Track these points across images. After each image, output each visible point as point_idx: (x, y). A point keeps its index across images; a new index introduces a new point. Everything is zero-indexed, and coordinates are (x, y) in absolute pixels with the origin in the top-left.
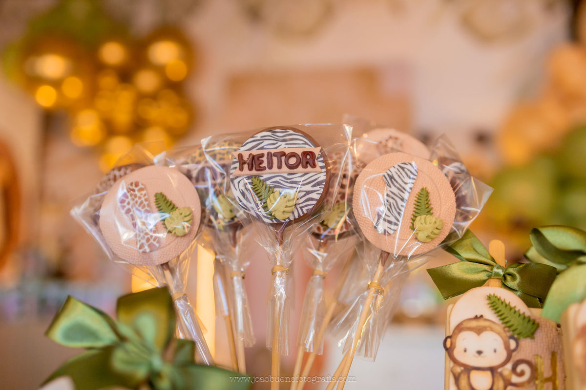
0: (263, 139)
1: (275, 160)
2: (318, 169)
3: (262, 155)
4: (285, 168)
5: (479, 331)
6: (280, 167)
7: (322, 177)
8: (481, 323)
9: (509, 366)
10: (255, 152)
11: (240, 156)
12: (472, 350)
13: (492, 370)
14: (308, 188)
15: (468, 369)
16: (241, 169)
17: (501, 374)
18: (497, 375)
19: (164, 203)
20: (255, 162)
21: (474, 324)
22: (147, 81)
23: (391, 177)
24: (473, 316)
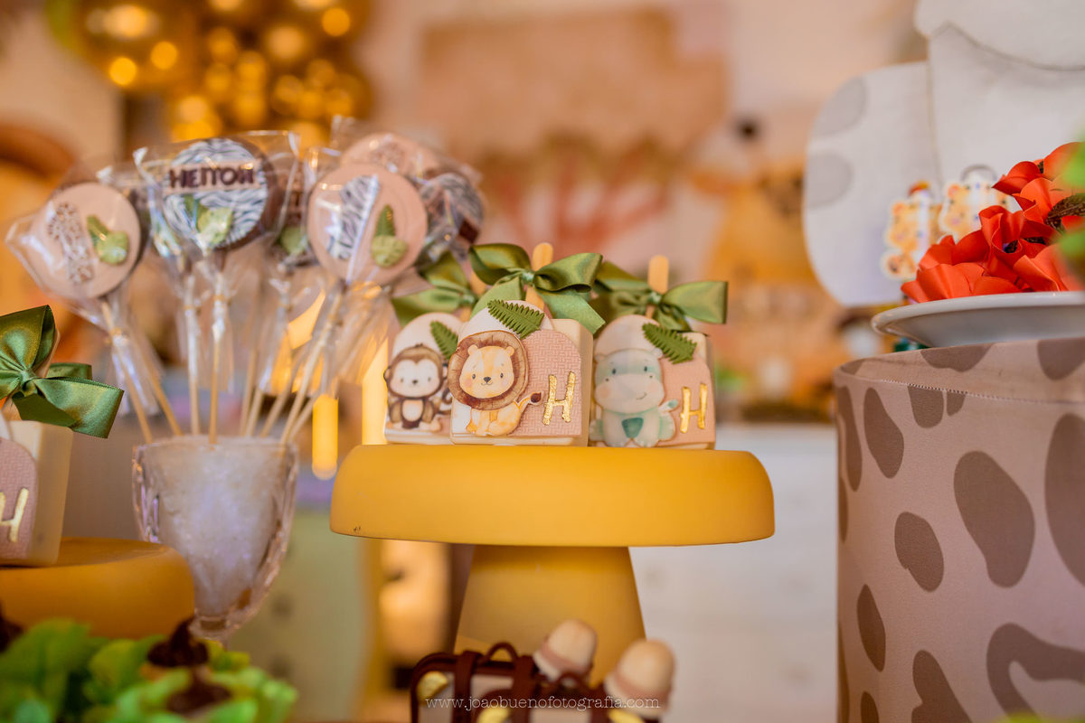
0: (198, 151)
1: (209, 176)
2: (256, 184)
3: (195, 171)
4: (220, 184)
5: (417, 359)
6: (214, 182)
7: (263, 193)
8: (421, 351)
9: (440, 394)
10: (189, 167)
11: (172, 172)
12: (408, 381)
13: (424, 399)
14: (246, 207)
15: (402, 399)
16: (173, 185)
17: (432, 403)
18: (427, 404)
19: (97, 227)
20: (186, 179)
21: (414, 353)
22: (286, 42)
23: (349, 194)
24: (413, 344)
